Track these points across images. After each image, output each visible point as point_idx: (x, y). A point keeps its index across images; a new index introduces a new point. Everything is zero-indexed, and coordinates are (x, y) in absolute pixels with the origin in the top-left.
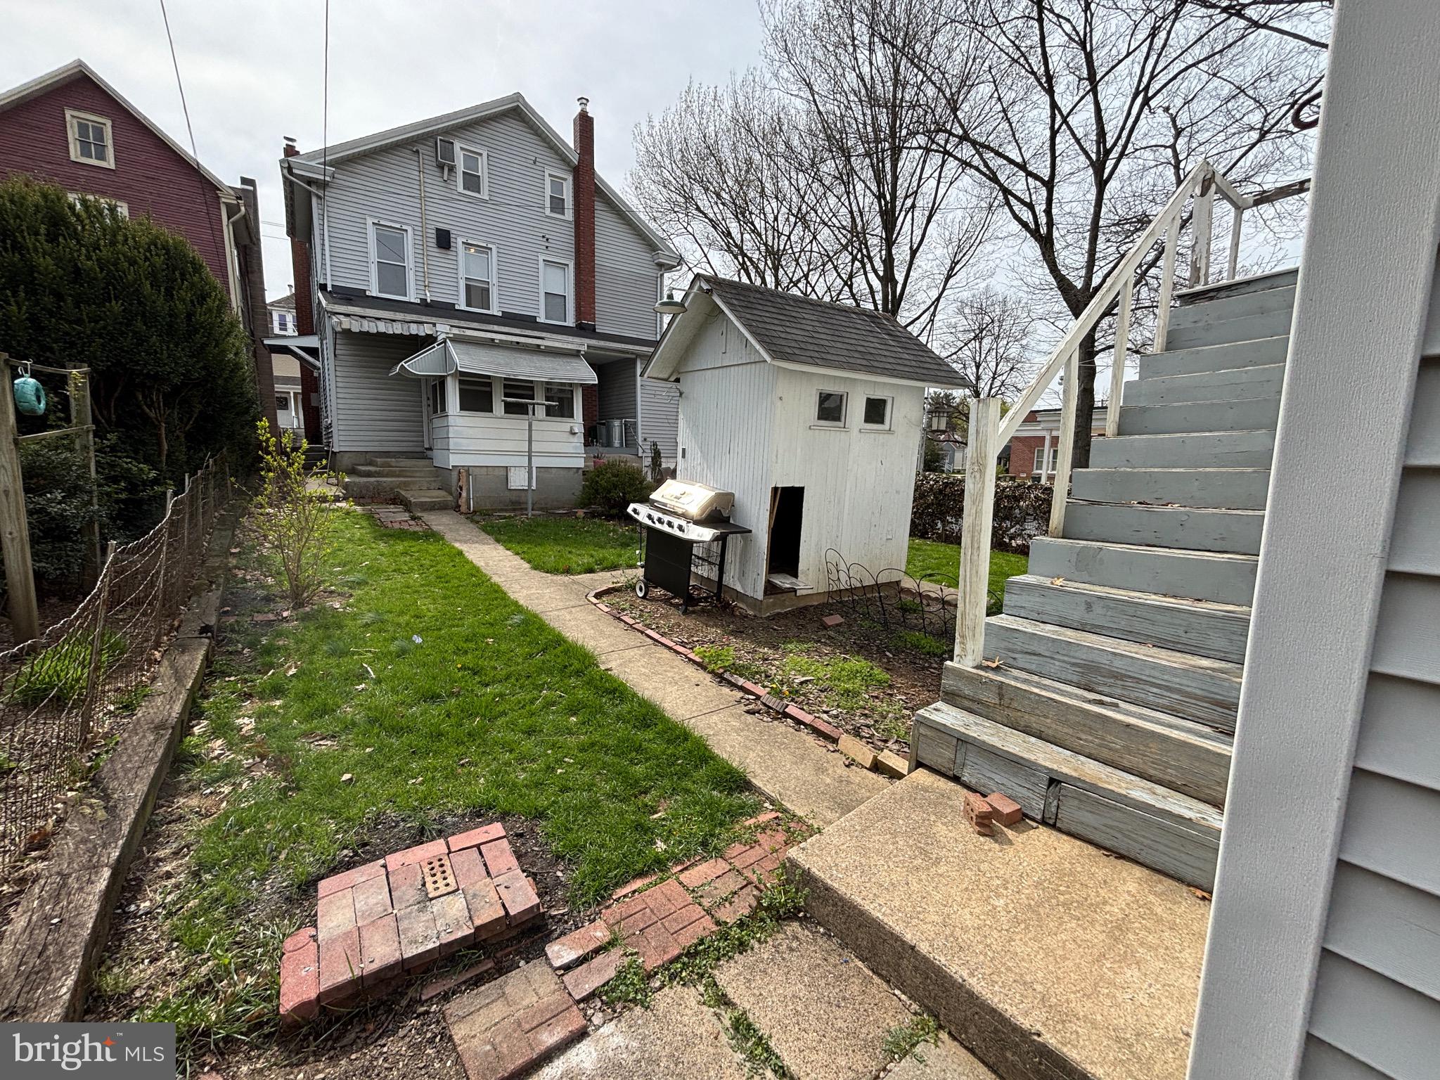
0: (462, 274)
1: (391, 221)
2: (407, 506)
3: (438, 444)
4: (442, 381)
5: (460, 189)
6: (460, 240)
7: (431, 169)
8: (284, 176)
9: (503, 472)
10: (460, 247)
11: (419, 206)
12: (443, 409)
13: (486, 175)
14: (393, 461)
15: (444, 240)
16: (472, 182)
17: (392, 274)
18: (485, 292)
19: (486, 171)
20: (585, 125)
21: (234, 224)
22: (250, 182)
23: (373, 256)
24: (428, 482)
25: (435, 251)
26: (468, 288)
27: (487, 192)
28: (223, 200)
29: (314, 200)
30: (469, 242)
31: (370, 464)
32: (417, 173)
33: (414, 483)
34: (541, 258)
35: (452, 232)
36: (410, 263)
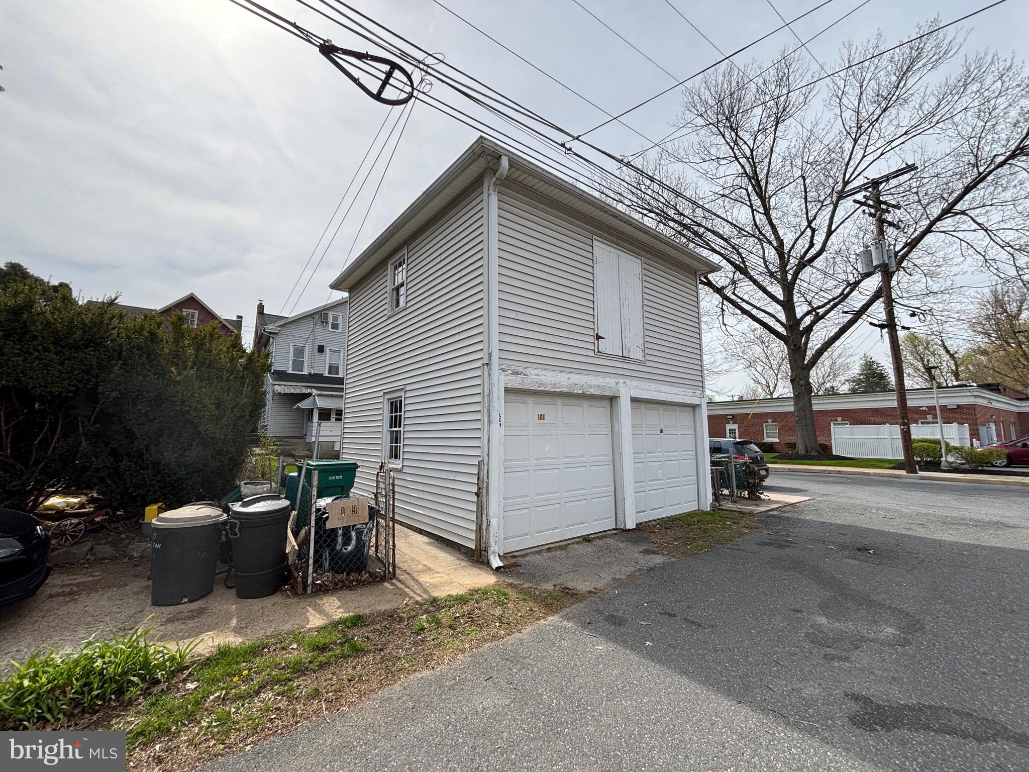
0: (328, 361)
1: (300, 344)
2: (294, 456)
3: (309, 433)
4: (312, 410)
5: (330, 329)
6: (328, 349)
7: (319, 323)
9: (332, 444)
10: (328, 351)
11: (312, 337)
12: (312, 420)
13: (341, 323)
14: (290, 440)
15: (321, 349)
16: (335, 326)
17: (298, 364)
18: (337, 368)
19: (341, 321)
22: (241, 317)
23: (291, 357)
25: (317, 354)
26: (330, 367)
27: (341, 329)
29: (271, 339)
30: (332, 349)
31: (281, 441)
32: (313, 326)
35: (325, 346)
36: (306, 359)
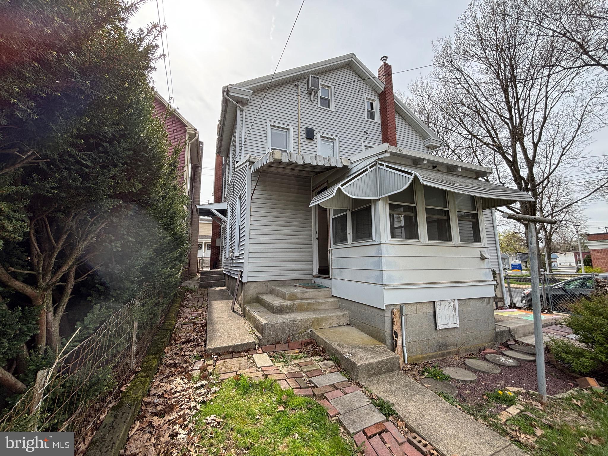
1: (280, 123)
5: (319, 106)
6: (319, 135)
7: (305, 95)
8: (223, 96)
9: (430, 309)
10: (319, 138)
11: (297, 115)
13: (333, 98)
15: (310, 135)
16: (325, 102)
19: (333, 96)
20: (387, 70)
21: (191, 144)
23: (269, 145)
24: (338, 317)
25: (305, 141)
27: (333, 107)
28: (188, 131)
29: (239, 112)
30: (324, 135)
32: (297, 97)
33: (325, 319)
34: (364, 144)
35: (314, 129)
36: (290, 149)
